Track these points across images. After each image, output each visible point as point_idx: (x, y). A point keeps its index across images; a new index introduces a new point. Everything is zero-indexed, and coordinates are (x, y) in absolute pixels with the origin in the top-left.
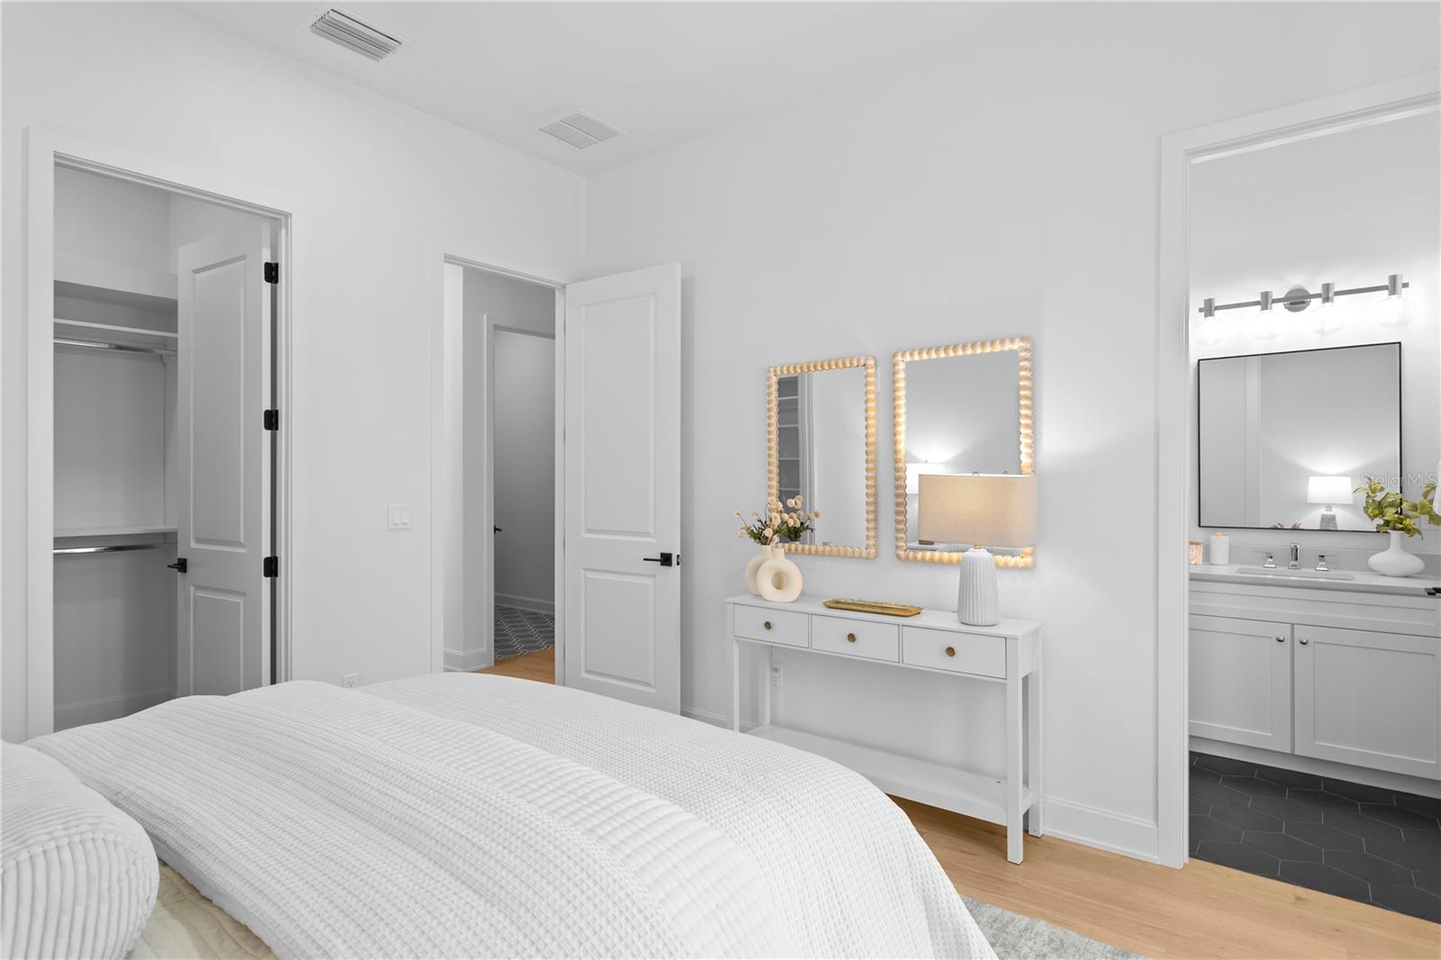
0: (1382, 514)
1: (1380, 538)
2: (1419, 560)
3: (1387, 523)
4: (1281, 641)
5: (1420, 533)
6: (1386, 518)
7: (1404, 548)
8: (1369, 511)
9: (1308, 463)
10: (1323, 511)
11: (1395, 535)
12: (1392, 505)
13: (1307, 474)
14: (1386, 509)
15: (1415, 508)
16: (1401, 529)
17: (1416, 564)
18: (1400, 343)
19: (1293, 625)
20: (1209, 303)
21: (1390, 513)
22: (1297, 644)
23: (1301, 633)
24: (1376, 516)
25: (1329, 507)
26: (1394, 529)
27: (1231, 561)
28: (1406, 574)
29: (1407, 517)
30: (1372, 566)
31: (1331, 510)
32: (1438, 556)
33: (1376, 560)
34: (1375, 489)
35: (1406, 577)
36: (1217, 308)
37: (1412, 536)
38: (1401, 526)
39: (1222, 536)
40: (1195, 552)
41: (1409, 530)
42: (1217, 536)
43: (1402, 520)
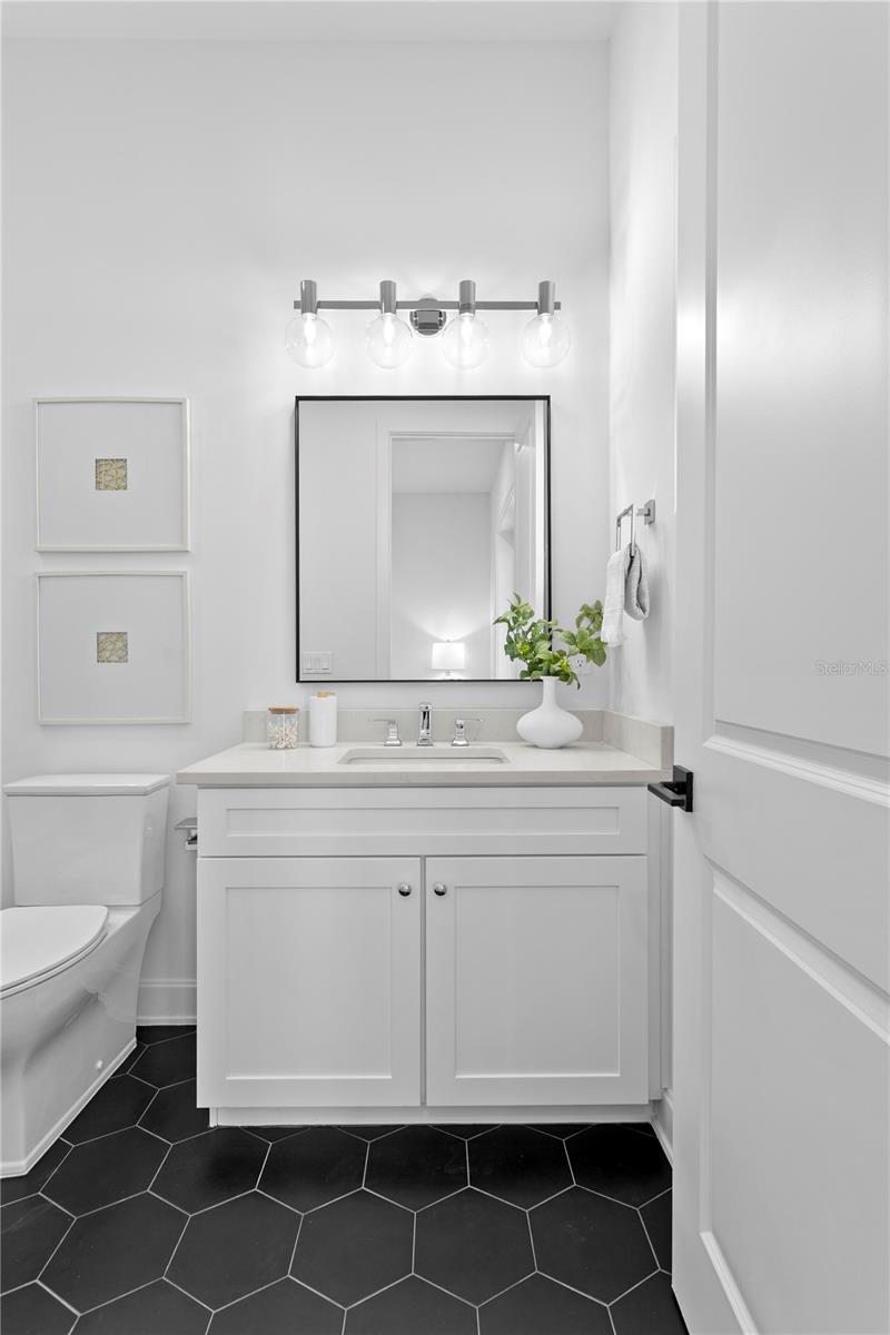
1: (526, 691)
2: (575, 718)
3: (537, 666)
4: (408, 894)
5: (576, 678)
6: (540, 657)
7: (561, 703)
8: (512, 650)
11: (549, 681)
12: (544, 637)
14: (538, 644)
15: (571, 640)
16: (556, 674)
17: (571, 726)
18: (547, 398)
19: (424, 858)
22: (431, 897)
23: (439, 874)
24: (521, 656)
26: (548, 674)
28: (561, 744)
29: (562, 654)
30: (521, 735)
33: (527, 723)
35: (562, 748)
36: (321, 305)
37: (569, 685)
38: (556, 667)
39: (326, 695)
40: (285, 726)
41: (565, 676)
42: (319, 695)
43: (556, 659)
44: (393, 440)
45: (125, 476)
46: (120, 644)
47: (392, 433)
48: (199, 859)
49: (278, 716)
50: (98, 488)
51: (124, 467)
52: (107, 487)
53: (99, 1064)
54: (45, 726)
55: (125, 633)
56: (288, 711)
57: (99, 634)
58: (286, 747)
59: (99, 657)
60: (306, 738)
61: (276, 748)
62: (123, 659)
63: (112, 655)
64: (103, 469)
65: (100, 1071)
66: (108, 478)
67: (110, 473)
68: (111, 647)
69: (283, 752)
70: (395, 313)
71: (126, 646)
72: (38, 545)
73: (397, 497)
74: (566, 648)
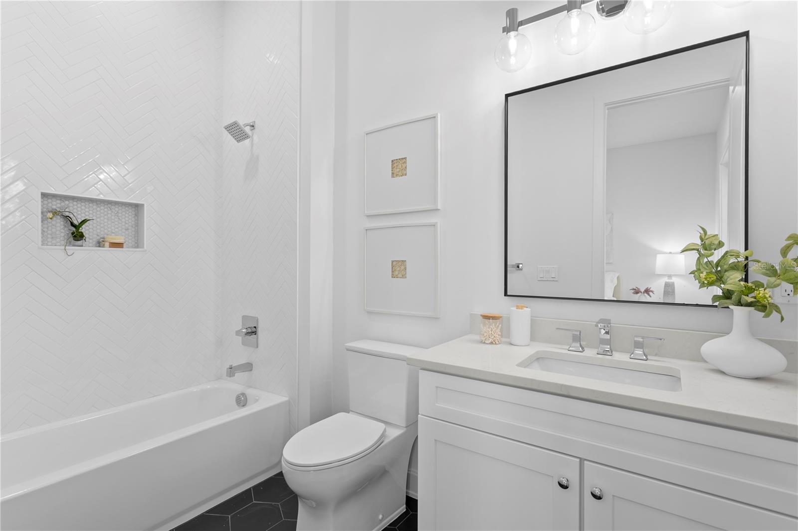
0: (719, 279)
1: (716, 317)
3: (728, 295)
4: (566, 487)
5: (778, 310)
6: (728, 287)
7: (754, 333)
8: (703, 275)
9: (656, 245)
10: (666, 280)
11: (739, 312)
12: (734, 267)
13: (656, 253)
14: (727, 274)
15: (772, 271)
16: (749, 305)
18: (744, 35)
19: (582, 461)
20: (512, 14)
21: (734, 279)
22: (588, 498)
23: (595, 480)
24: (711, 284)
25: (670, 276)
26: (739, 303)
27: (533, 338)
28: (757, 374)
29: (759, 285)
30: (704, 357)
31: (671, 279)
32: (796, 342)
33: (712, 348)
34: (711, 244)
35: (758, 379)
36: (521, 23)
37: (767, 316)
38: (749, 299)
39: (522, 308)
40: (493, 329)
41: (762, 307)
42: (518, 307)
43: (750, 290)
44: (608, 109)
45: (406, 167)
46: (403, 267)
47: (606, 105)
48: (419, 416)
49: (487, 321)
50: (393, 177)
51: (405, 162)
52: (397, 175)
53: (380, 517)
54: (369, 313)
55: (405, 261)
56: (494, 318)
57: (393, 262)
58: (492, 343)
59: (393, 274)
60: (506, 336)
61: (484, 343)
62: (404, 276)
63: (399, 273)
64: (395, 165)
65: (381, 521)
66: (398, 170)
67: (399, 167)
68: (398, 269)
69: (490, 346)
70: (580, 8)
71: (405, 269)
72: (366, 212)
73: (611, 152)
74: (764, 280)
